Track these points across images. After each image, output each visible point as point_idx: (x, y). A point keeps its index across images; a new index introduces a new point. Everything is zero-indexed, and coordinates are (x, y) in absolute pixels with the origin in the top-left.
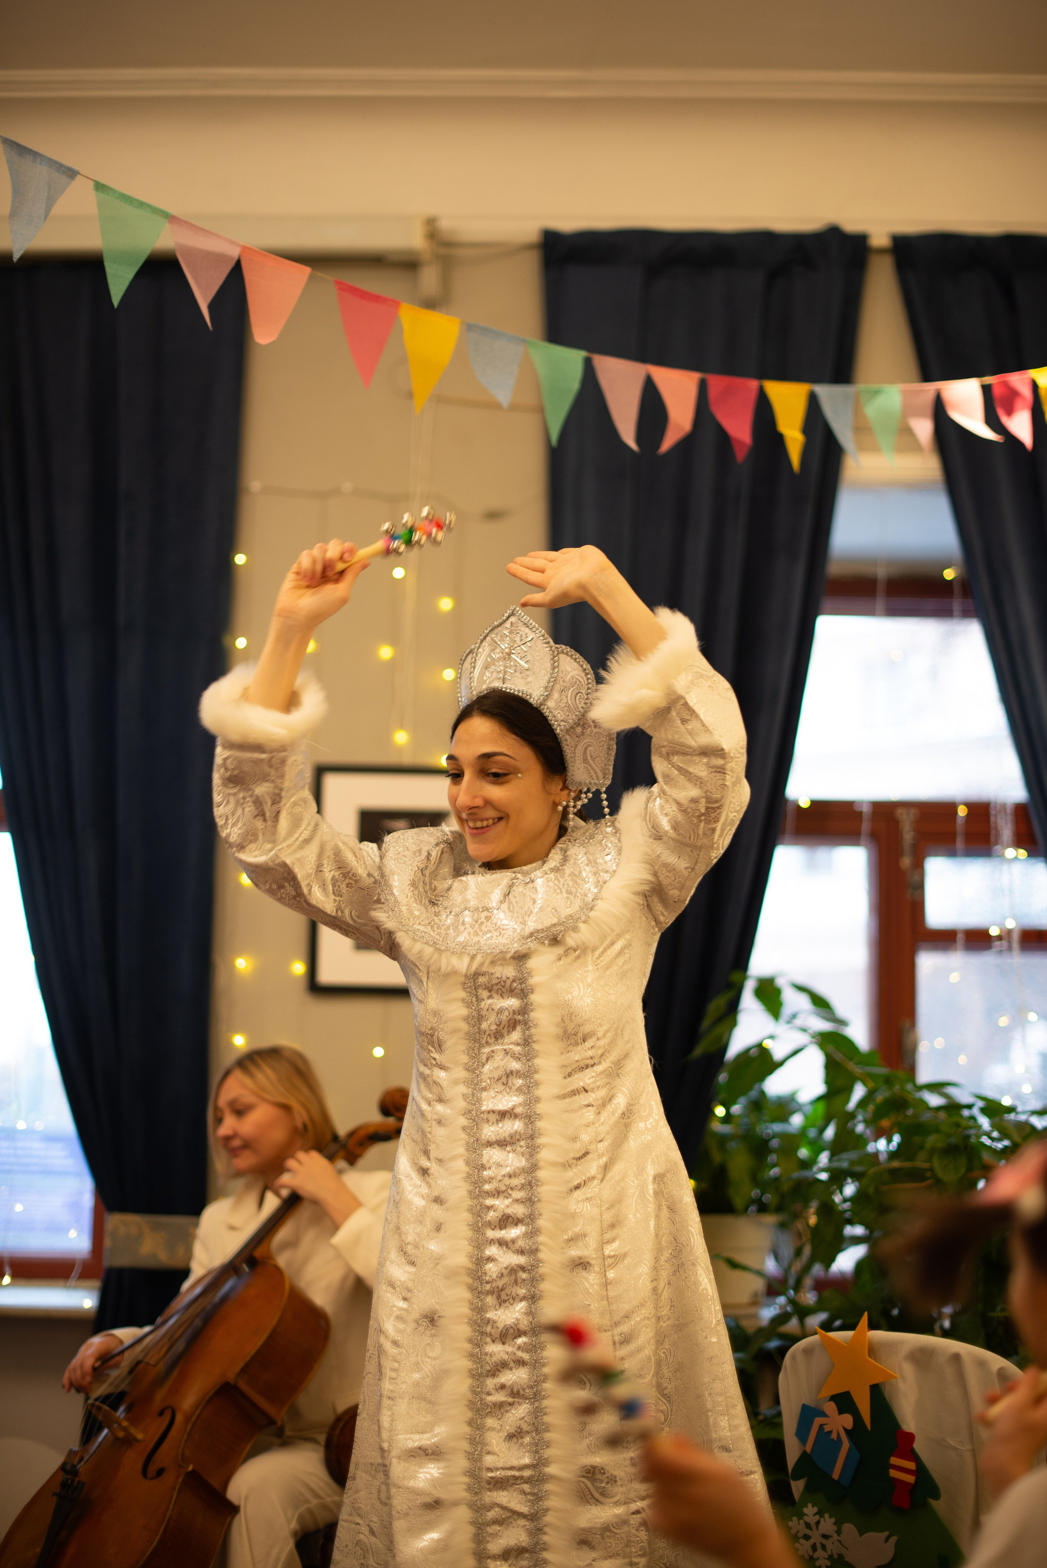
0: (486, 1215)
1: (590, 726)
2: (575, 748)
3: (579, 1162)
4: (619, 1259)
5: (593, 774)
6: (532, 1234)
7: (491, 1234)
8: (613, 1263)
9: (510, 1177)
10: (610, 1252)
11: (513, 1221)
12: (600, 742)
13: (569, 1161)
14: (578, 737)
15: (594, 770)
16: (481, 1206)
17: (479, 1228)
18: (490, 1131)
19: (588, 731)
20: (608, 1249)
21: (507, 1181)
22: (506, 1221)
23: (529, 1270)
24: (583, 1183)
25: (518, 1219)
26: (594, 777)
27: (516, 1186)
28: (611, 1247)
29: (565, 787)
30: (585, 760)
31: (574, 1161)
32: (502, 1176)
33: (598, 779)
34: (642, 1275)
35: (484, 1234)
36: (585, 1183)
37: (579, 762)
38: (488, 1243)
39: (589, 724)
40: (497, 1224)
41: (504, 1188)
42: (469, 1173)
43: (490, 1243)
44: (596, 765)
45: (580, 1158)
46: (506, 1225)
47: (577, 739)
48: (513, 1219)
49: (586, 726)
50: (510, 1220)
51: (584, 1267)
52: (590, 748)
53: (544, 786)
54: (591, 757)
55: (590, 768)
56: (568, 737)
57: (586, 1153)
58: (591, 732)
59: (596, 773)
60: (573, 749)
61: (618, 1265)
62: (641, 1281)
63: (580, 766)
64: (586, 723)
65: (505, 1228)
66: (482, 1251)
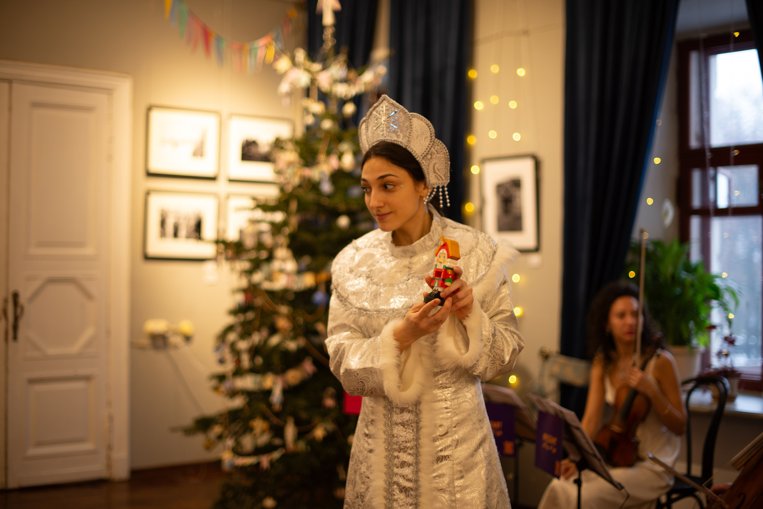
0: (394, 461)
1: (435, 154)
2: (428, 167)
3: (442, 438)
4: (463, 489)
5: (439, 177)
6: (417, 472)
7: (396, 470)
8: (459, 490)
9: (406, 442)
10: (458, 484)
11: (407, 465)
12: (441, 161)
13: (437, 437)
14: (429, 160)
15: (439, 176)
16: (392, 455)
17: (390, 467)
18: (397, 418)
19: (434, 156)
20: (457, 483)
21: (405, 444)
22: (403, 464)
23: (414, 490)
24: (444, 448)
25: (410, 464)
26: (441, 179)
27: (409, 447)
28: (459, 481)
29: (426, 187)
30: (435, 172)
31: (440, 437)
32: (402, 442)
33: (442, 180)
34: (475, 498)
35: (392, 470)
36: (445, 449)
37: (431, 173)
38: (395, 475)
39: (434, 152)
40: (399, 465)
41: (403, 448)
42: (386, 439)
43: (396, 475)
44: (441, 174)
45: (443, 435)
46: (404, 466)
47: (428, 162)
48: (407, 463)
49: (433, 154)
50: (406, 464)
51: (444, 491)
52: (436, 165)
53: (415, 189)
54: (438, 169)
55: (437, 175)
56: (423, 161)
57: (447, 433)
58: (436, 156)
59: (441, 177)
60: (427, 167)
61: (462, 491)
62: (474, 501)
63: (432, 175)
64: (432, 153)
65: (404, 467)
66: (391, 479)
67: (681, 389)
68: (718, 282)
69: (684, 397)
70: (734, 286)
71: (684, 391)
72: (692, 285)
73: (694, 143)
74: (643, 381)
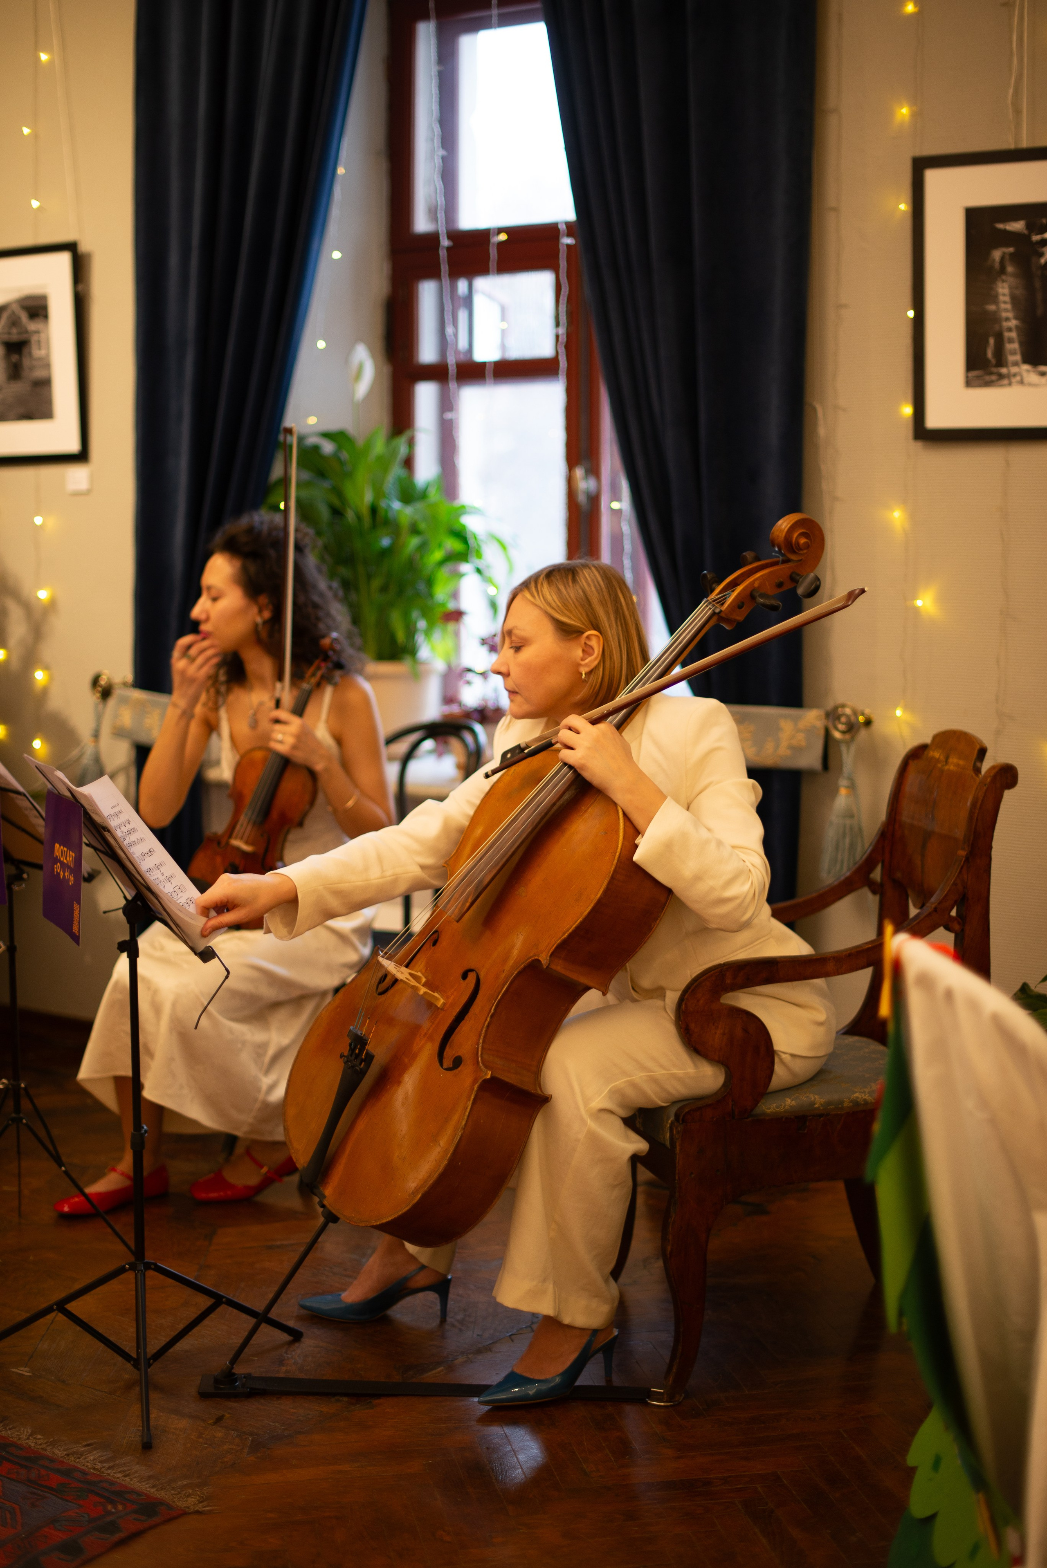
67: (384, 751)
68: (471, 523)
69: (392, 771)
70: (504, 531)
71: (391, 759)
72: (414, 530)
73: (422, 224)
74: (304, 737)
